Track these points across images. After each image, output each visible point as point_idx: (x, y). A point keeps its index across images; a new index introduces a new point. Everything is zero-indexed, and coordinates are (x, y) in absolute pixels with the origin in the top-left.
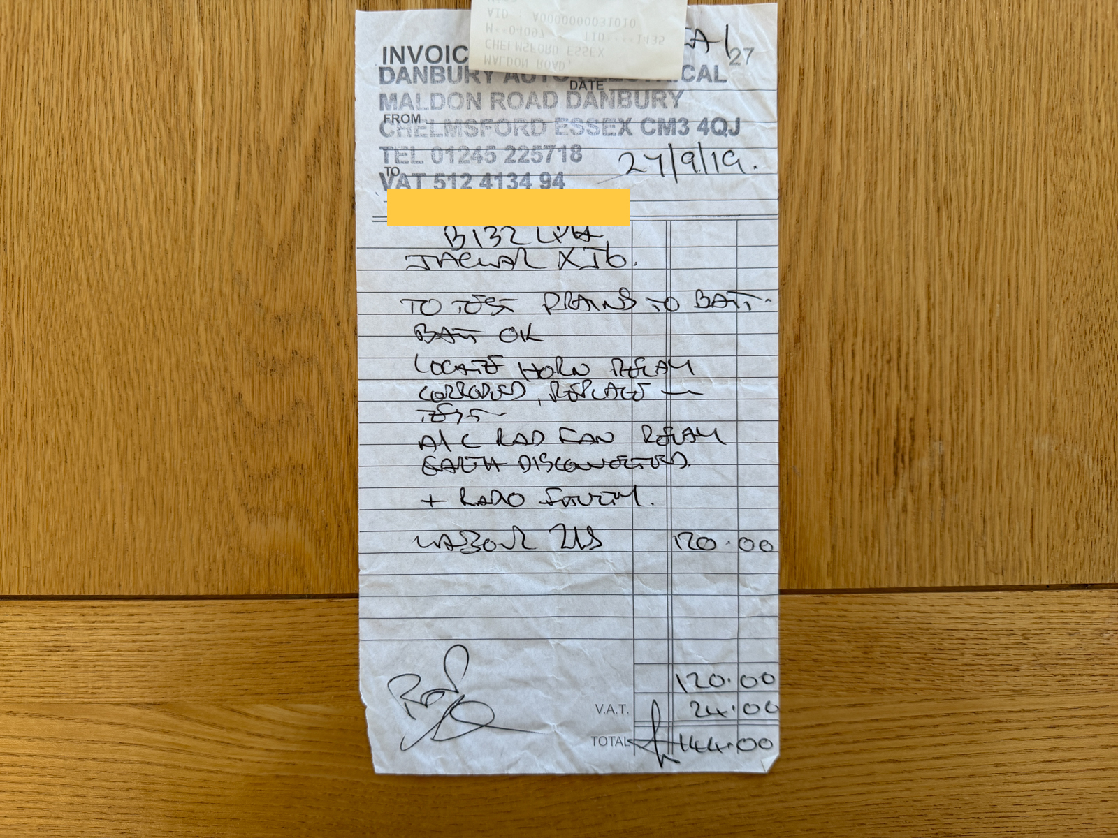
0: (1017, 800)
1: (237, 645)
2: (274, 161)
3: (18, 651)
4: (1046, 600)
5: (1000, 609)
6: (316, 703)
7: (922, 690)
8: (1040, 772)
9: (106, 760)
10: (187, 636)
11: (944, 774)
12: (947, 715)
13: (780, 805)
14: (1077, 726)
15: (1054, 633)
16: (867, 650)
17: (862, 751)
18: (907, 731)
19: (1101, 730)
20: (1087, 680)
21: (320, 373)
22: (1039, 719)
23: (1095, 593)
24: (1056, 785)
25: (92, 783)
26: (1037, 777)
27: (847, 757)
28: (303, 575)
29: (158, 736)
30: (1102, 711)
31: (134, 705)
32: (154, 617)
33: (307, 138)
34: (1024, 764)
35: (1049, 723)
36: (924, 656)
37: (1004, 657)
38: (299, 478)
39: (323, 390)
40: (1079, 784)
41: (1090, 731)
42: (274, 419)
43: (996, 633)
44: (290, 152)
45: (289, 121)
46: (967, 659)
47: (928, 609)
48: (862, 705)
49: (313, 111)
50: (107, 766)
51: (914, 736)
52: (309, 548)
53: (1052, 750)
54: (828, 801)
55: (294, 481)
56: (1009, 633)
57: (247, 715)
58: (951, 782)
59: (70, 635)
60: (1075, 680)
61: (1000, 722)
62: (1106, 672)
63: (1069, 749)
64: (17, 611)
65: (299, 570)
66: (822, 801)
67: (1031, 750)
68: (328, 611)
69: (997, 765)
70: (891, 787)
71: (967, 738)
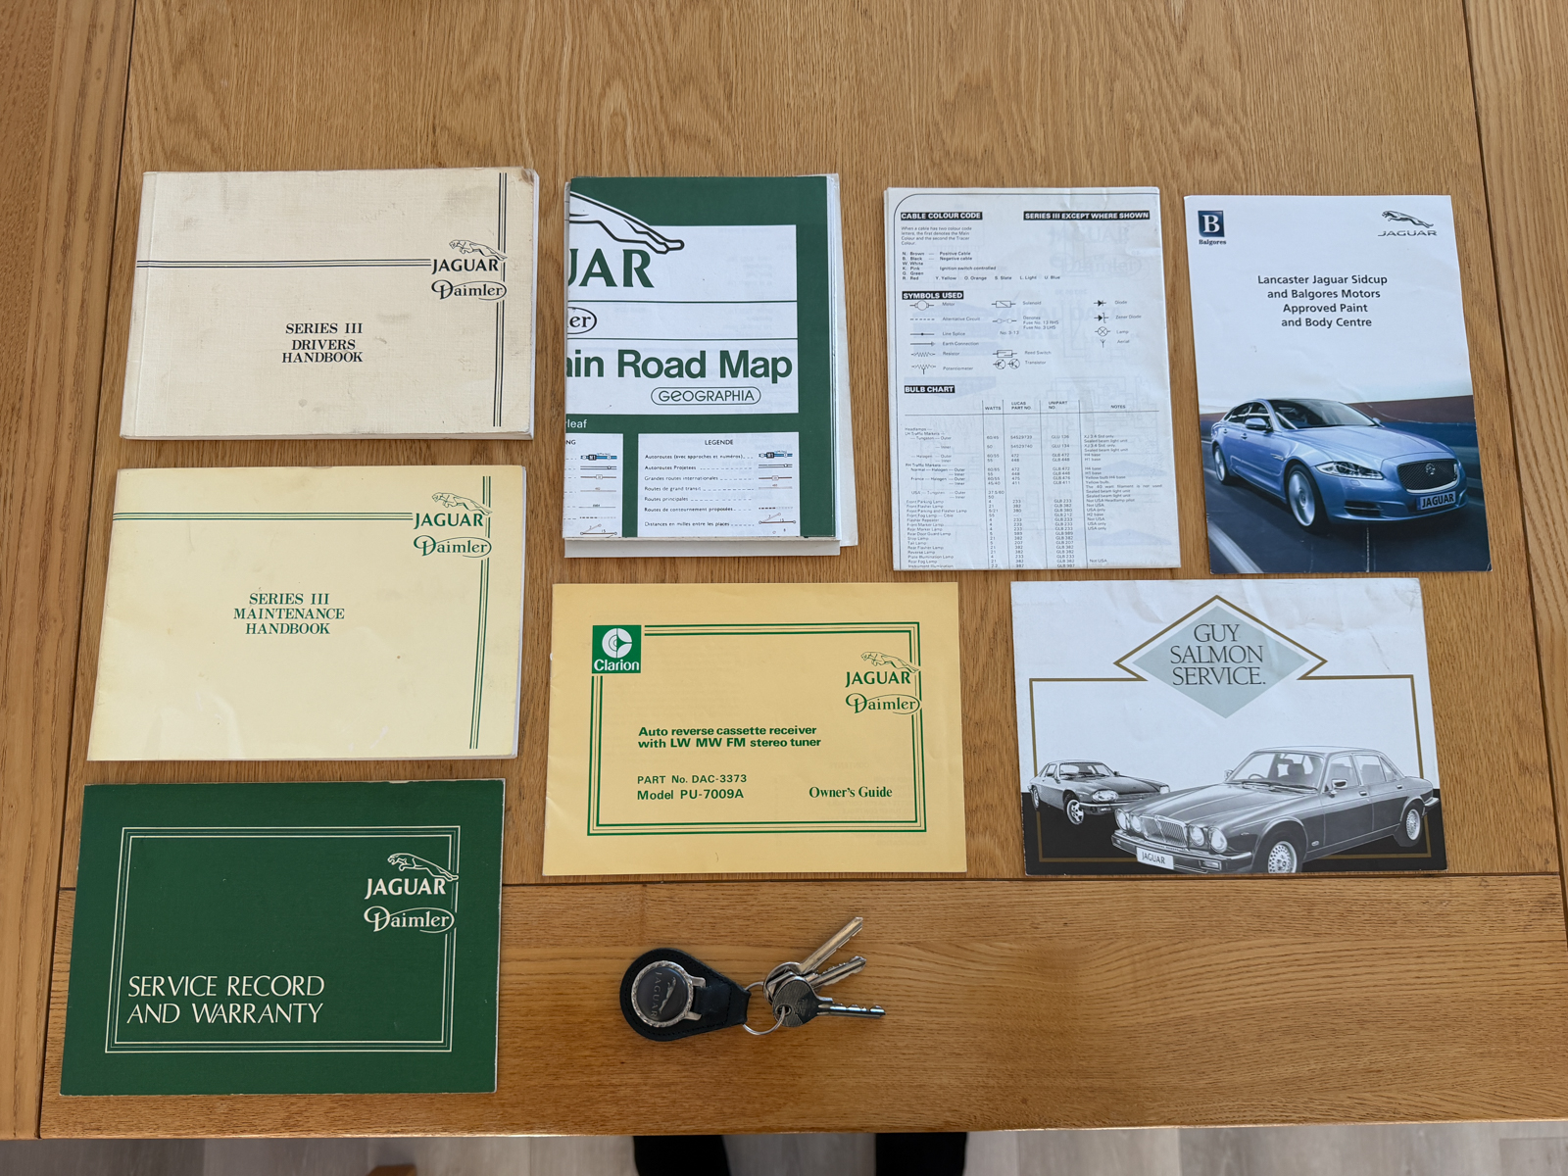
0: (1403, 1001)
1: (960, 907)
2: (972, 640)
3: (834, 912)
4: (1408, 883)
5: (1382, 888)
6: (1005, 942)
7: (1342, 934)
8: (1414, 984)
9: (886, 977)
10: (931, 902)
11: (1359, 984)
12: (1358, 950)
13: (1268, 1002)
14: (1433, 957)
15: (1414, 902)
16: (1310, 911)
17: (1312, 970)
18: (1335, 959)
19: (1447, 959)
20: (1436, 930)
21: (1000, 753)
22: (1411, 952)
23: (1435, 879)
24: (1425, 992)
25: (877, 992)
26: (1413, 987)
27: (1304, 974)
28: (995, 866)
29: (915, 962)
30: (1447, 948)
31: (902, 943)
32: (913, 891)
33: (990, 629)
34: (1405, 979)
35: (1416, 954)
36: (1342, 915)
37: (1387, 916)
38: (991, 812)
39: (1002, 763)
40: (1438, 991)
41: (1440, 960)
42: (975, 779)
43: (1381, 902)
44: (981, 636)
45: (979, 619)
46: (1367, 917)
47: (1342, 888)
48: (1309, 943)
49: (993, 615)
50: (885, 981)
51: (1340, 962)
52: (998, 852)
53: (1420, 971)
54: (1295, 1000)
55: (988, 814)
56: (1389, 901)
57: (966, 949)
58: (1365, 989)
59: (864, 902)
60: (1429, 929)
61: (1388, 954)
62: (1446, 925)
63: (1430, 970)
64: (835, 888)
65: (993, 864)
66: (1291, 1000)
67: (1408, 971)
68: (1009, 888)
69: (1389, 980)
70: (1330, 992)
71: (1371, 963)
